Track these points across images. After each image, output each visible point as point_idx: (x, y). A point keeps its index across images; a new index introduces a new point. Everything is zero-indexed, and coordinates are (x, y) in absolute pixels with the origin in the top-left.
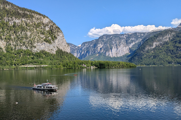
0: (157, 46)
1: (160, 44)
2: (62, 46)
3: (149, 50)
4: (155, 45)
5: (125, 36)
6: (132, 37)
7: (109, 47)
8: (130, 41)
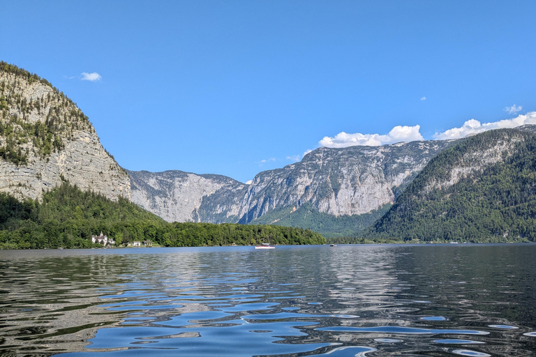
0: (462, 180)
1: (475, 171)
2: (85, 175)
3: (436, 192)
4: (458, 174)
5: (382, 152)
6: (402, 154)
7: (330, 185)
8: (395, 166)
